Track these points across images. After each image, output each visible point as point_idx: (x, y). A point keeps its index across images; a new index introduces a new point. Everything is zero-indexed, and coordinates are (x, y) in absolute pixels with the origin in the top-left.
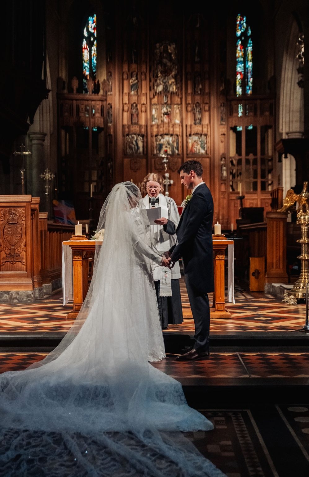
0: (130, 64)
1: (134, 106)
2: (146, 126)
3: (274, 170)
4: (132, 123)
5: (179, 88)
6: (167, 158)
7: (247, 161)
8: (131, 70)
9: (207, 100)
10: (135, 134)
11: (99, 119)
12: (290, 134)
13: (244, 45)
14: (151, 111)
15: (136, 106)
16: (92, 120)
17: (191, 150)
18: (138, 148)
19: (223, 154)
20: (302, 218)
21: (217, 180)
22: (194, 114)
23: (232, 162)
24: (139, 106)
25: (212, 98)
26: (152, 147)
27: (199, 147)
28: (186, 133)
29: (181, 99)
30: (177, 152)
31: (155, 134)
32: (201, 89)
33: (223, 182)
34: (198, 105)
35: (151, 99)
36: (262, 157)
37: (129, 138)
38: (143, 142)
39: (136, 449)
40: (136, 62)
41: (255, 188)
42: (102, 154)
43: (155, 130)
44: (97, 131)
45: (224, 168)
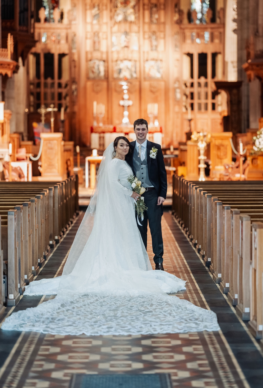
1: (96, 34)
2: (107, 53)
4: (95, 50)
5: (138, 18)
7: (199, 84)
9: (162, 29)
10: (97, 60)
11: (64, 46)
14: (111, 39)
15: (98, 34)
16: (58, 47)
17: (148, 74)
18: (100, 72)
19: (177, 77)
21: (171, 102)
22: (151, 42)
23: (185, 85)
24: (101, 35)
25: (167, 27)
26: (113, 71)
27: (155, 71)
28: (144, 59)
29: (139, 27)
30: (135, 75)
31: (115, 59)
32: (157, 19)
33: (176, 103)
34: (154, 33)
35: (111, 28)
36: (213, 80)
37: (91, 64)
38: (104, 67)
41: (206, 109)
42: (66, 77)
43: (115, 55)
44: (62, 56)
45: (178, 91)
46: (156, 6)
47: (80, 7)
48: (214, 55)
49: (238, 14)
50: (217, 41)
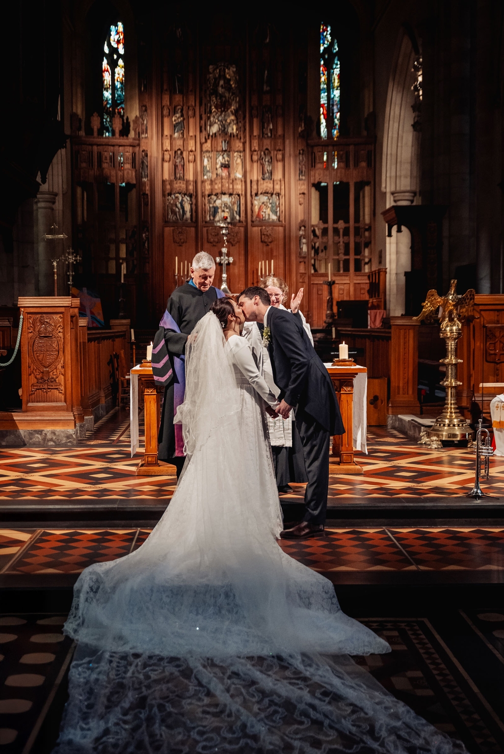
0: (172, 93)
1: (178, 153)
2: (196, 182)
3: (373, 243)
4: (175, 178)
5: (241, 129)
6: (227, 228)
7: (336, 231)
9: (279, 146)
10: (180, 193)
11: (129, 172)
12: (396, 195)
13: (329, 67)
14: (202, 161)
15: (182, 153)
16: (120, 174)
17: (258, 216)
18: (184, 213)
19: (302, 221)
20: (448, 329)
21: (293, 258)
22: (263, 165)
23: (314, 231)
24: (185, 154)
25: (287, 142)
26: (203, 212)
27: (268, 211)
28: (251, 192)
29: (244, 143)
30: (238, 218)
31: (207, 193)
32: (271, 130)
33: (302, 260)
34: (267, 152)
35: (201, 145)
36: (357, 225)
37: (171, 199)
38: (191, 205)
39: (298, 684)
40: (181, 92)
42: (133, 220)
43: (208, 187)
44: (126, 188)
45: (304, 241)
46: (270, 110)
47: (153, 111)
48: (359, 187)
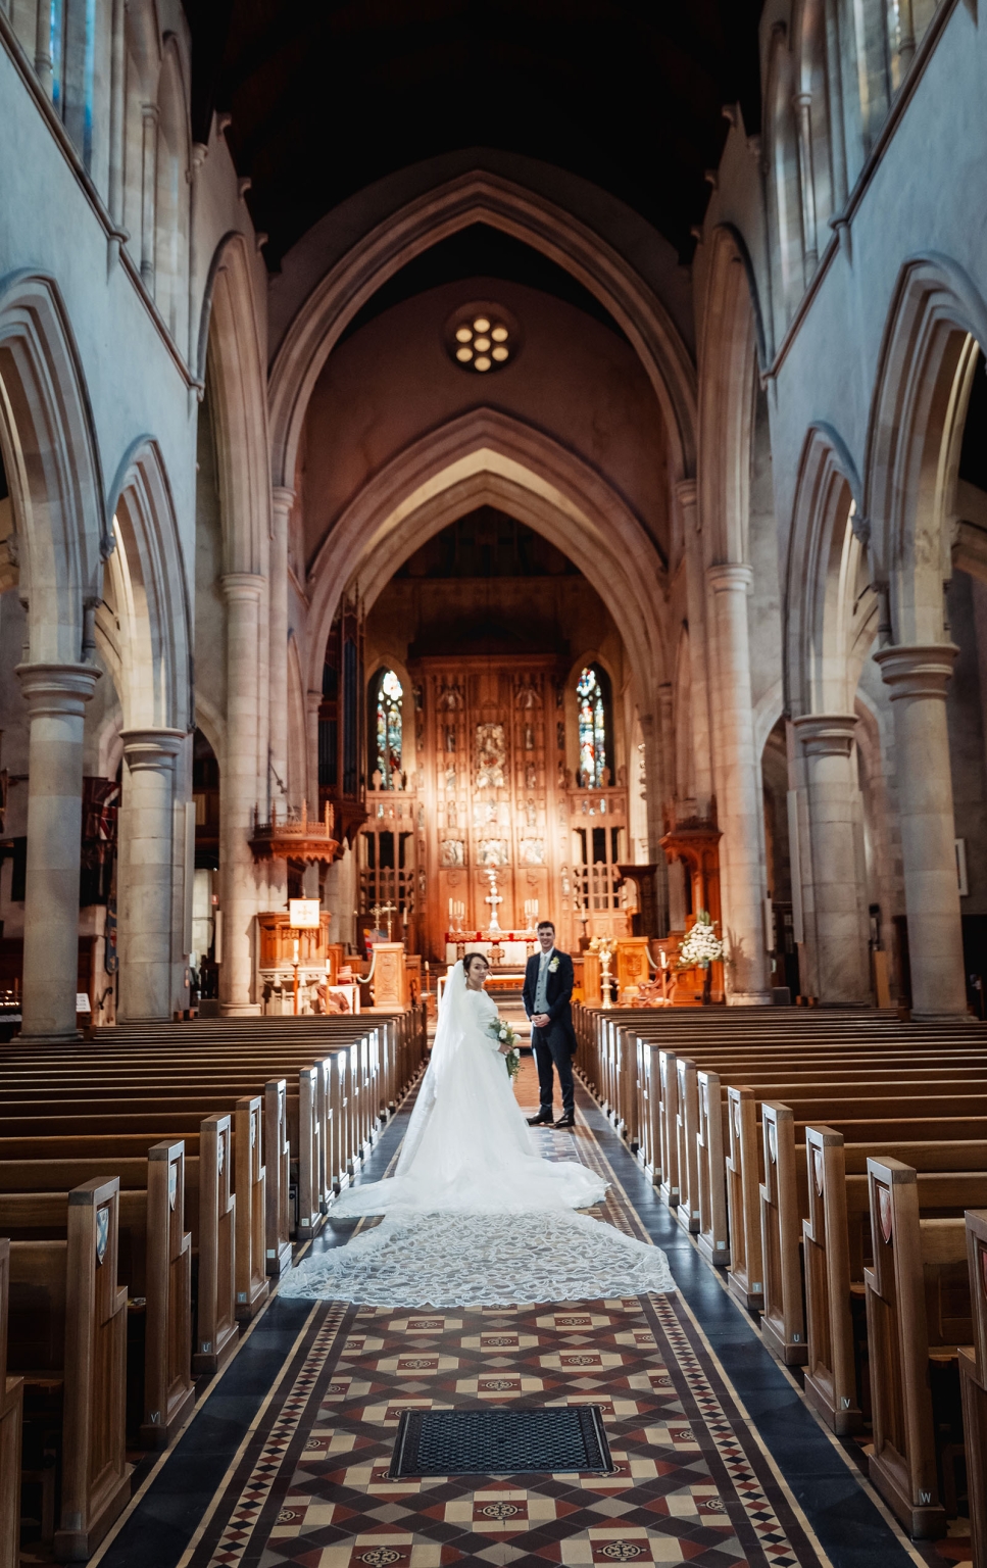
0: (446, 750)
1: (451, 805)
2: (467, 830)
4: (449, 826)
5: (508, 782)
7: (595, 872)
8: (447, 761)
9: (542, 796)
10: (453, 840)
11: (407, 824)
13: (592, 707)
14: (472, 810)
15: (454, 804)
16: (399, 823)
17: (524, 859)
18: (457, 857)
19: (564, 863)
21: (557, 897)
22: (527, 814)
23: (576, 871)
24: (457, 805)
26: (475, 856)
27: (533, 854)
28: (517, 838)
29: (510, 794)
30: (506, 861)
31: (478, 839)
33: (564, 898)
34: (531, 801)
35: (472, 796)
37: (445, 846)
38: (463, 850)
40: (453, 750)
41: (607, 906)
42: (410, 864)
43: (478, 834)
44: (404, 835)
45: (566, 881)
46: (533, 764)
47: (429, 768)
48: (615, 831)
49: (647, 772)
50: (618, 811)
